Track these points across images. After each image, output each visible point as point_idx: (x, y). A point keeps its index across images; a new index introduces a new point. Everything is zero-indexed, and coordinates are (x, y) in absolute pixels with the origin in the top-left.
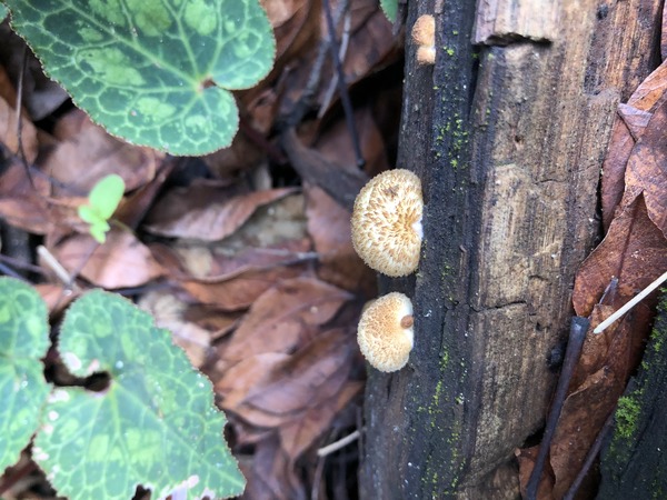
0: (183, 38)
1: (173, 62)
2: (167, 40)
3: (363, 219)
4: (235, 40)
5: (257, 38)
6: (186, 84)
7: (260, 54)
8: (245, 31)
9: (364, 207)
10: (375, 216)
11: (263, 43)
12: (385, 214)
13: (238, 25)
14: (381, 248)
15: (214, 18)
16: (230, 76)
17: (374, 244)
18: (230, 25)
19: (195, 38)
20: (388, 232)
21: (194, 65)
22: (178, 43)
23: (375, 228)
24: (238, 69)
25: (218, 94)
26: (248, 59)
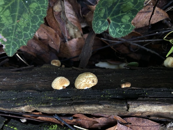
0: (120, 15)
1: (114, 12)
2: (120, 10)
3: (86, 77)
4: (120, 28)
5: (121, 33)
6: (108, 16)
7: (117, 34)
8: (122, 30)
9: (89, 76)
10: (88, 80)
11: (120, 34)
12: (88, 82)
13: (124, 28)
14: (81, 83)
15: (125, 22)
16: (111, 28)
17: (82, 81)
18: (124, 26)
19: (120, 18)
20: (85, 83)
21: (113, 17)
22: (119, 13)
23: (85, 81)
24: (113, 29)
25: (107, 26)
26: (116, 31)
